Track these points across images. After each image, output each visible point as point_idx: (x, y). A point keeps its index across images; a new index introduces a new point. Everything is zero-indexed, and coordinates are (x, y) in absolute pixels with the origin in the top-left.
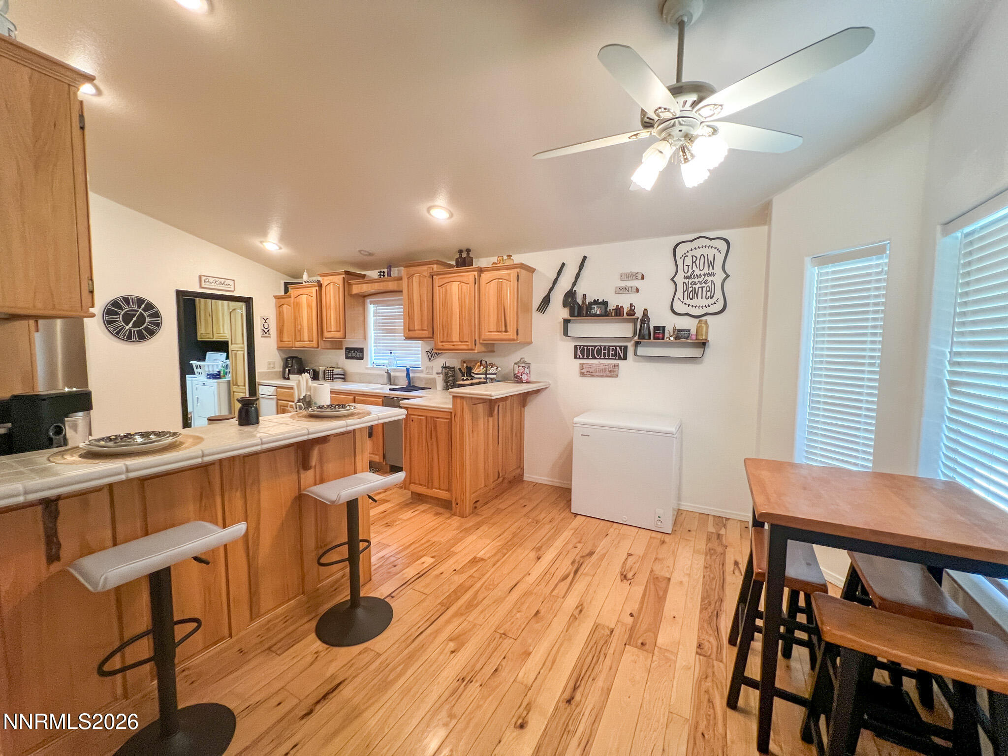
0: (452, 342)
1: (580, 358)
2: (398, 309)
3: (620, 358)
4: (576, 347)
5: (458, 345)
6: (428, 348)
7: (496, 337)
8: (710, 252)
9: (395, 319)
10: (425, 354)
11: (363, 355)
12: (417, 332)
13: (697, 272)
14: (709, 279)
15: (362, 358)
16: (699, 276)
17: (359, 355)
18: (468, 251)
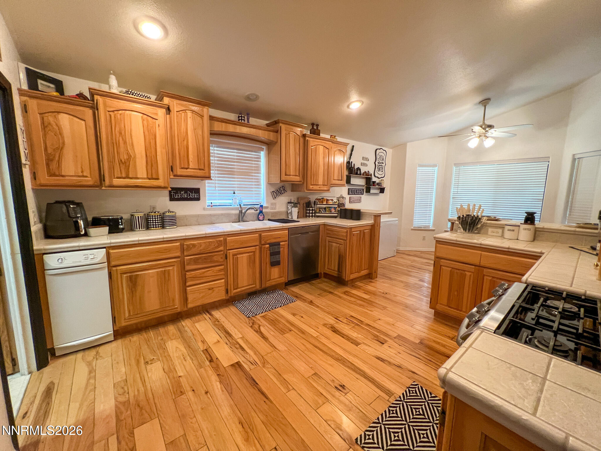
0: (318, 185)
1: (350, 194)
2: (237, 153)
3: (362, 194)
4: (349, 189)
5: (322, 187)
6: (273, 190)
7: (337, 183)
8: (383, 155)
9: (234, 162)
10: (270, 194)
11: (199, 195)
12: (291, 176)
13: (380, 162)
14: (382, 164)
15: (198, 199)
16: (381, 163)
17: (192, 195)
18: (317, 125)
